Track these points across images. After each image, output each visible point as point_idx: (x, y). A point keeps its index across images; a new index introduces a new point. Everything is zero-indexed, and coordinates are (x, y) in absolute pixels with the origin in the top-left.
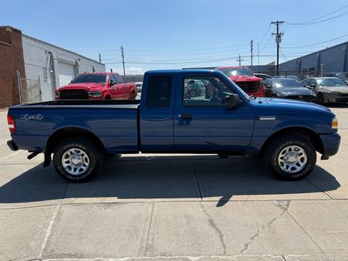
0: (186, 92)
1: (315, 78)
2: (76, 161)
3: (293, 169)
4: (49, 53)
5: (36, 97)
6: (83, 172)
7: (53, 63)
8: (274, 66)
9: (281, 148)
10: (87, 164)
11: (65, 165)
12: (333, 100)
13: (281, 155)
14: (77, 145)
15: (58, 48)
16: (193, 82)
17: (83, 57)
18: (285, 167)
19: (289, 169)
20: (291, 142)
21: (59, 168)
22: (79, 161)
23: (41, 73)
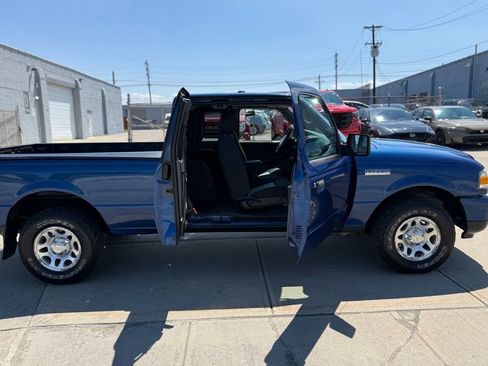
0: (242, 129)
1: (431, 107)
2: (58, 248)
3: (419, 254)
4: (34, 69)
5: (12, 136)
6: (71, 266)
7: (39, 85)
8: (369, 90)
9: (400, 220)
10: (77, 253)
11: (40, 255)
12: (459, 140)
13: (399, 233)
14: (59, 221)
15: (47, 62)
16: (253, 113)
17: (86, 76)
18: (405, 252)
19: (412, 255)
20: (416, 212)
21: (30, 260)
22: (64, 248)
23: (20, 101)
